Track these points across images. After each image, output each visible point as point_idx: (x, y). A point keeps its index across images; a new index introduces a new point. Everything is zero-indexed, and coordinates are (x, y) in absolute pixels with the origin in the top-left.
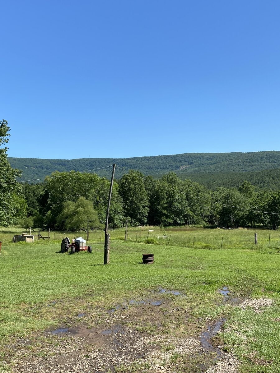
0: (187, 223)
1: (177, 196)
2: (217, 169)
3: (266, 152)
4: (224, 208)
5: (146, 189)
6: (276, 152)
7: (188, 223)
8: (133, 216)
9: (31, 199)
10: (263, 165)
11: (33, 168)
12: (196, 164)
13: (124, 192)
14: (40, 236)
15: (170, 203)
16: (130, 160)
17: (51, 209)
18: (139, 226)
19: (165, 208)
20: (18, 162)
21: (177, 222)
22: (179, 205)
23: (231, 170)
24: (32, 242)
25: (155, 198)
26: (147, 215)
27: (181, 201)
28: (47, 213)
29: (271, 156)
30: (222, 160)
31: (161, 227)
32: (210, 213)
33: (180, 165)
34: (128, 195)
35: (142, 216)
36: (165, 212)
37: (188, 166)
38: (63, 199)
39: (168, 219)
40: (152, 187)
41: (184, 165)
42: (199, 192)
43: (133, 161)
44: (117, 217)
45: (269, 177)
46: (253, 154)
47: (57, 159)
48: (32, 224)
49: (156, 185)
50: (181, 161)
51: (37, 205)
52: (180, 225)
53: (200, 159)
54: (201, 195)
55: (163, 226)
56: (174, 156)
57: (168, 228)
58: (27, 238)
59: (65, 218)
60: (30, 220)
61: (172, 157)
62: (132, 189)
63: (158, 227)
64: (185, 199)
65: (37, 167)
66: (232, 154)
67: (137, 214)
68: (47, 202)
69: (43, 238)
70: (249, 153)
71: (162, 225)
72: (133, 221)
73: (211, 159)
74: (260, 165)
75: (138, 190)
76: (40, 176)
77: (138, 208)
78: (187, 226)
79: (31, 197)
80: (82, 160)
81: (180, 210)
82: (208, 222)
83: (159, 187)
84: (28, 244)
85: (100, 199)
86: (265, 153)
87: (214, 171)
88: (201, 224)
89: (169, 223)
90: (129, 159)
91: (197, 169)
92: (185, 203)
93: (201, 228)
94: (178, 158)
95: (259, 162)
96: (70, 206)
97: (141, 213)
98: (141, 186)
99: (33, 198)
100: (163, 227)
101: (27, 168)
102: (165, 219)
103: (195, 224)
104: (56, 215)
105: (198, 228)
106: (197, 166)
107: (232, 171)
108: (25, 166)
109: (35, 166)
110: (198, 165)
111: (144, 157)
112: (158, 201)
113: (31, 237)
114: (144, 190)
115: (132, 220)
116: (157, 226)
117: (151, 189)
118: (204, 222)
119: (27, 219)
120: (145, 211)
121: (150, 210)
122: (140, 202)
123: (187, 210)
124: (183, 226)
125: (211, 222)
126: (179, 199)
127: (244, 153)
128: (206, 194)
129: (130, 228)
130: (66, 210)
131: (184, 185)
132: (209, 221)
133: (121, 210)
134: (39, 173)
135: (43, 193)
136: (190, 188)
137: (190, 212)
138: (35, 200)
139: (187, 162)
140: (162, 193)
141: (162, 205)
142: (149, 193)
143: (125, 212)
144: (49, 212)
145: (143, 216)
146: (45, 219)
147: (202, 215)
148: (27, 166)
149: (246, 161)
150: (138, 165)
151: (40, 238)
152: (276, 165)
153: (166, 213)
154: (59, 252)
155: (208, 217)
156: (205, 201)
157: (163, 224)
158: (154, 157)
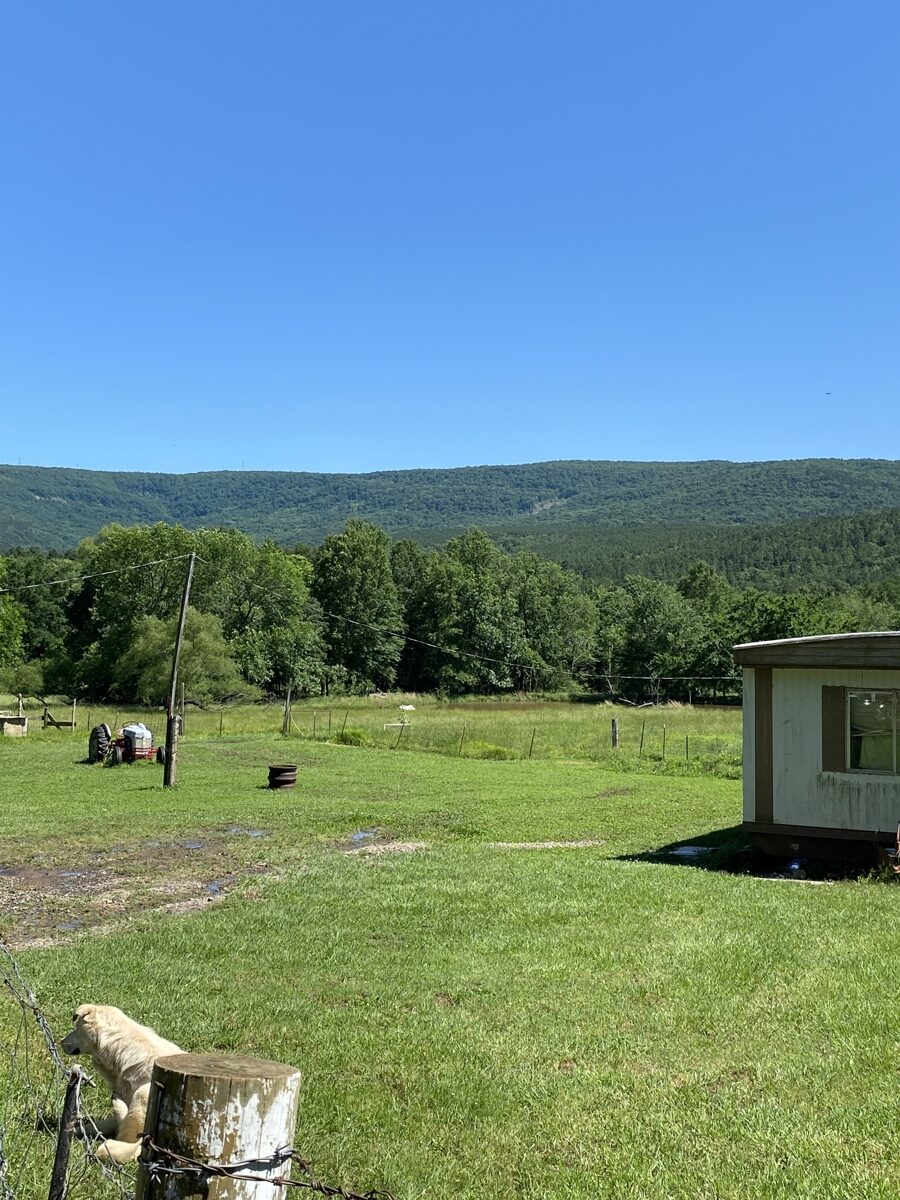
0: (519, 685)
1: (489, 603)
2: (651, 513)
3: (807, 463)
4: (631, 643)
5: (397, 581)
6: (841, 462)
7: (527, 686)
8: (354, 663)
9: (42, 604)
10: (796, 502)
11: (58, 499)
12: (584, 497)
13: (329, 590)
14: (49, 720)
15: (469, 626)
16: (373, 481)
17: (101, 638)
18: (371, 692)
19: (451, 640)
20: (9, 479)
21: (492, 685)
22: (495, 630)
23: (696, 516)
24: (20, 735)
25: (423, 610)
26: (398, 659)
27: (504, 618)
28: (87, 650)
29: (822, 474)
30: (669, 486)
31: (439, 699)
32: (596, 656)
33: (533, 499)
34: (341, 600)
35: (382, 663)
36: (453, 650)
37: (558, 504)
38: (135, 608)
39: (462, 673)
40: (414, 574)
41: (545, 499)
42: (560, 591)
43: (384, 484)
44: (301, 664)
45: (810, 542)
46: (767, 468)
47: (139, 473)
48: (39, 681)
49: (428, 570)
50: (535, 486)
51: (63, 624)
52: (497, 690)
53: (599, 479)
54: (564, 602)
55: (447, 694)
56: (515, 469)
57: (461, 700)
58: (6, 725)
59: (140, 667)
60: (33, 672)
61: (506, 473)
62: (353, 581)
63: (430, 698)
64: (516, 614)
65: (71, 497)
66: (699, 465)
67: (366, 658)
68: (89, 614)
69: (58, 725)
70: (754, 465)
71: (442, 691)
72: (354, 678)
73: (633, 480)
74: (788, 504)
75: (373, 585)
76: (80, 526)
77: (370, 639)
78: (520, 695)
79: (45, 597)
80: (218, 477)
81: (498, 647)
82: (587, 685)
83: (438, 575)
84: (8, 740)
85: (250, 608)
86: (804, 466)
87: (642, 522)
88: (564, 691)
89: (466, 684)
90: (370, 476)
91: (587, 512)
92: (516, 625)
93: (563, 700)
94: (527, 474)
95: (783, 494)
96: (153, 630)
97: (378, 652)
98: (382, 572)
99: (50, 600)
100: (446, 698)
101: (38, 498)
102: (451, 672)
103: (546, 690)
104: (113, 658)
105: (553, 700)
106: (588, 504)
107: (697, 519)
108: (32, 491)
109: (66, 493)
110: (591, 500)
111: (418, 471)
112: (435, 616)
113: (20, 721)
114: (391, 584)
115: (351, 675)
116: (427, 692)
117: (413, 582)
118: (574, 684)
119: (24, 667)
120: (390, 648)
121: (406, 645)
122: (376, 621)
123: (522, 647)
124: (508, 696)
125: (598, 685)
126: (496, 612)
127: (737, 464)
128: (580, 599)
129: (343, 699)
130: (140, 644)
131: (514, 570)
132: (589, 681)
133: (316, 643)
134: (78, 517)
135: (77, 586)
136: (533, 580)
137: (531, 653)
138: (54, 607)
139: (557, 490)
140: (446, 595)
141: (443, 629)
142: (405, 593)
143: (329, 652)
144: (94, 646)
145: (385, 664)
146: (78, 668)
147: (570, 663)
148: (39, 494)
149: (744, 490)
150: (400, 495)
151: (49, 724)
152: (837, 504)
153: (457, 655)
154: (82, 762)
155: (589, 668)
156: (578, 620)
157: (445, 689)
158: (451, 471)
